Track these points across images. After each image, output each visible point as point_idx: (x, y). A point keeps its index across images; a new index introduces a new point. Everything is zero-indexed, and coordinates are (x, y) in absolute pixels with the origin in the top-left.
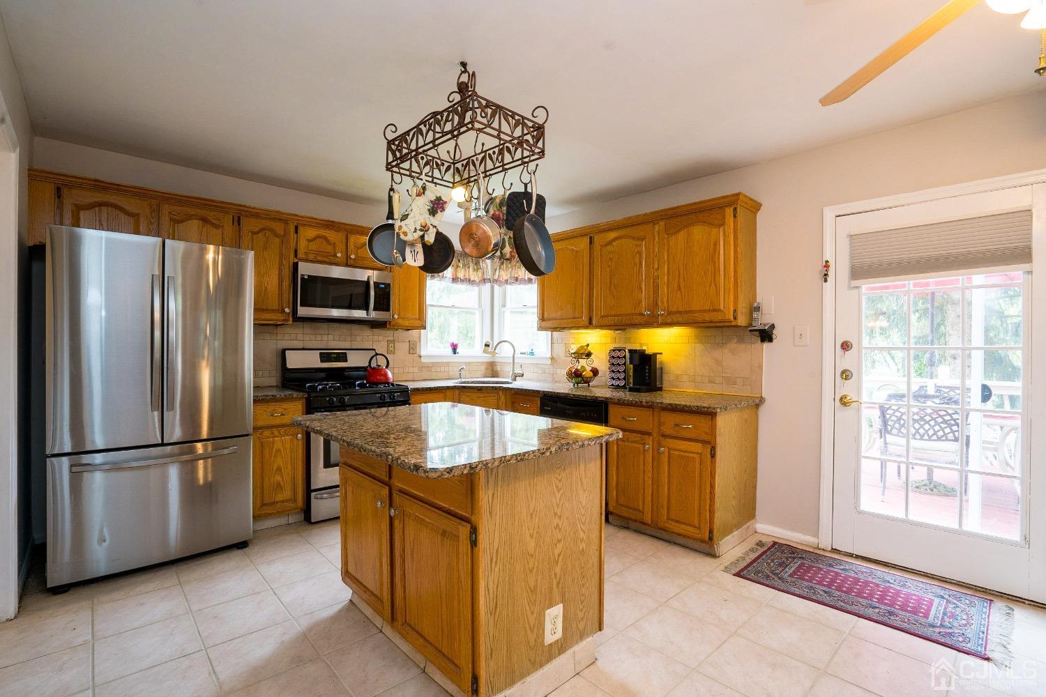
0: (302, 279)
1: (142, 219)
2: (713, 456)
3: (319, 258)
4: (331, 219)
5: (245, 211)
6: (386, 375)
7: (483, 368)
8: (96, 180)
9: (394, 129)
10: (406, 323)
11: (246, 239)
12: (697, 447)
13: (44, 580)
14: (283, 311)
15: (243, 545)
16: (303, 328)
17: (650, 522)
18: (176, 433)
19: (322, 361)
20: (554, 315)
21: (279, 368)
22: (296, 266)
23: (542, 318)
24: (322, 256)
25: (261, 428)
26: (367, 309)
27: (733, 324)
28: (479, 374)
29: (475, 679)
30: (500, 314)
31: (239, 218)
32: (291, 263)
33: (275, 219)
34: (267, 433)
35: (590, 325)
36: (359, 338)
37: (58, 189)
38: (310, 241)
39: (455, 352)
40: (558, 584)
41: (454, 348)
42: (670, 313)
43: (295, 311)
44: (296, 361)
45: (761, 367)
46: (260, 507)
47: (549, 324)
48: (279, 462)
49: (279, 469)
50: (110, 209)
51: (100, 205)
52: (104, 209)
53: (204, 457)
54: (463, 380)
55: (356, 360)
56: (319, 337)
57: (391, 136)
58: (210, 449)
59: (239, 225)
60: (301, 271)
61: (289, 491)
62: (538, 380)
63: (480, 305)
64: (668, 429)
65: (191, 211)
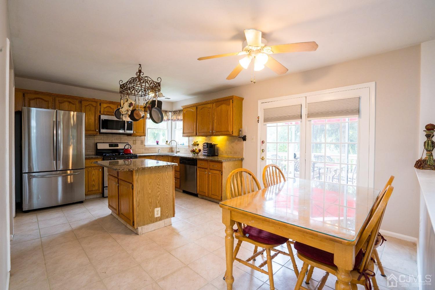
0: (102, 120)
1: (50, 103)
2: (222, 175)
3: (108, 114)
4: (112, 101)
5: (83, 99)
6: (130, 151)
7: (168, 149)
8: (35, 91)
9: (122, 82)
10: (138, 134)
11: (83, 108)
12: (218, 172)
13: (22, 209)
14: (96, 131)
15: (81, 202)
16: (103, 136)
17: (207, 196)
18: (61, 167)
19: (110, 147)
20: (187, 132)
21: (95, 149)
22: (100, 116)
23: (184, 133)
24: (109, 113)
25: (88, 167)
26: (124, 130)
27: (232, 135)
28: (167, 151)
29: (133, 222)
30: (174, 131)
31: (81, 101)
32: (99, 115)
33: (92, 101)
34: (90, 169)
35: (196, 135)
37: (24, 94)
38: (105, 108)
39: (157, 144)
40: (159, 202)
41: (157, 143)
42: (217, 132)
43: (100, 130)
44: (100, 146)
45: (243, 149)
46: (88, 192)
47: (186, 135)
48: (94, 178)
49: (94, 180)
50: (40, 100)
51: (37, 98)
52: (38, 100)
53: (70, 175)
54: (159, 153)
55: (121, 146)
56: (109, 139)
57: (121, 84)
58: (72, 172)
59: (81, 103)
60: (101, 118)
61: (97, 187)
62: (185, 153)
63: (167, 128)
64: (211, 167)
65: (65, 99)
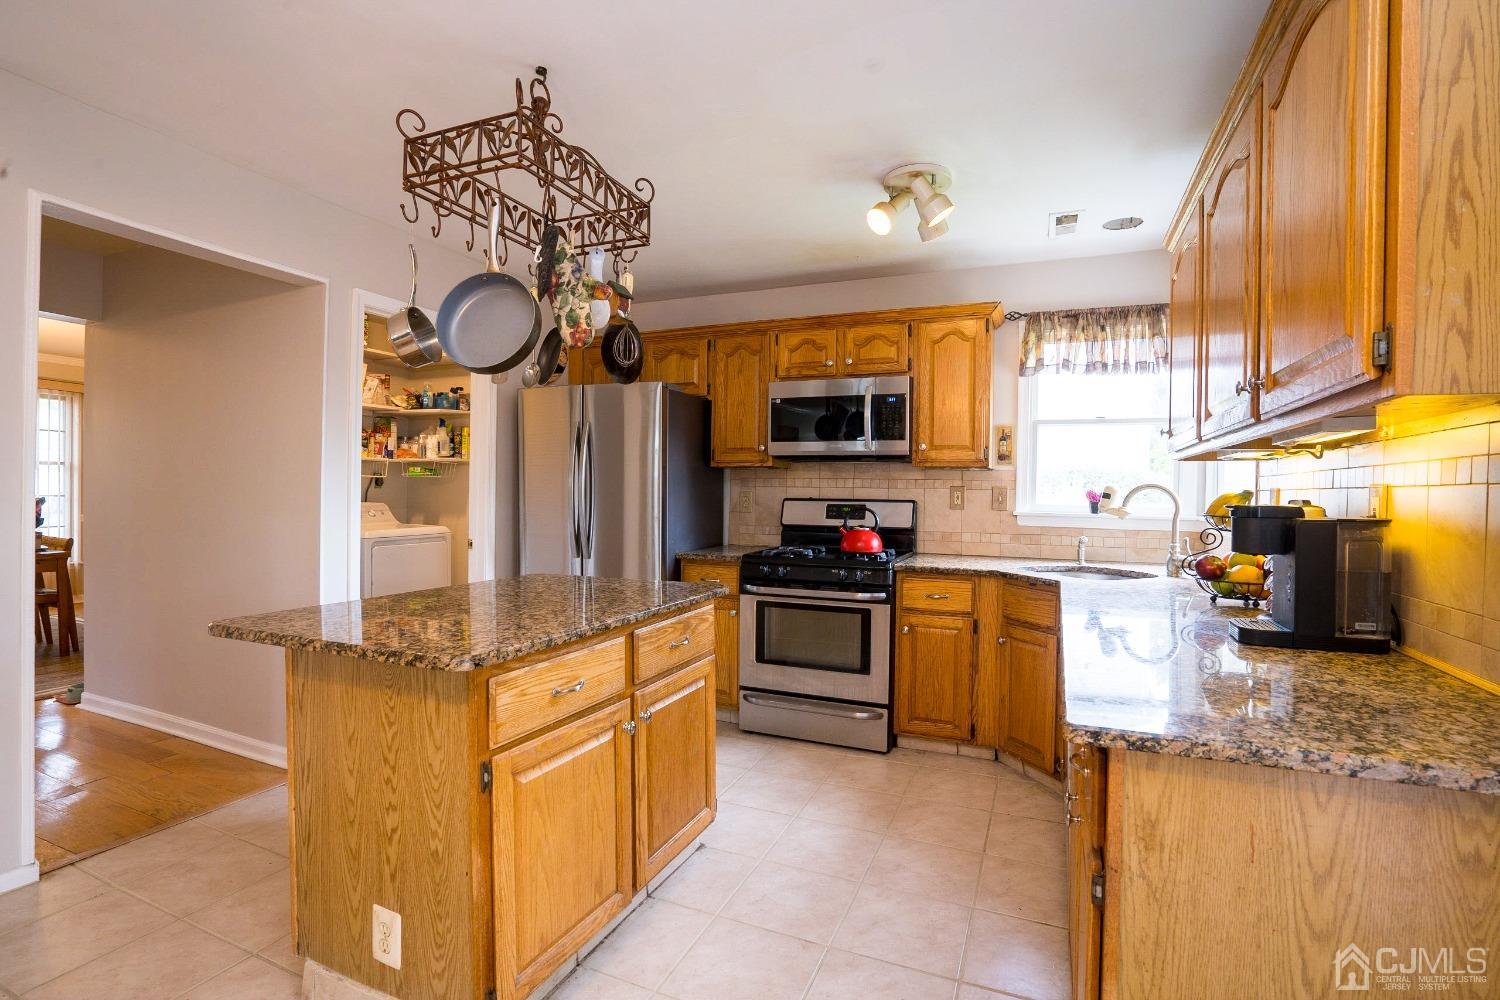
0: (774, 404)
3: (805, 372)
4: (820, 314)
5: (719, 332)
11: (720, 366)
14: (759, 449)
19: (828, 517)
23: (1172, 433)
24: (809, 369)
31: (714, 341)
33: (753, 331)
36: (900, 484)
38: (793, 350)
40: (393, 876)
56: (841, 483)
59: (714, 349)
60: (772, 395)
65: (670, 345)
